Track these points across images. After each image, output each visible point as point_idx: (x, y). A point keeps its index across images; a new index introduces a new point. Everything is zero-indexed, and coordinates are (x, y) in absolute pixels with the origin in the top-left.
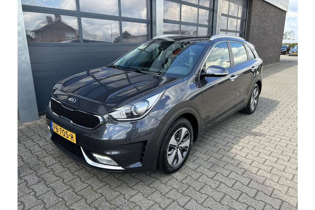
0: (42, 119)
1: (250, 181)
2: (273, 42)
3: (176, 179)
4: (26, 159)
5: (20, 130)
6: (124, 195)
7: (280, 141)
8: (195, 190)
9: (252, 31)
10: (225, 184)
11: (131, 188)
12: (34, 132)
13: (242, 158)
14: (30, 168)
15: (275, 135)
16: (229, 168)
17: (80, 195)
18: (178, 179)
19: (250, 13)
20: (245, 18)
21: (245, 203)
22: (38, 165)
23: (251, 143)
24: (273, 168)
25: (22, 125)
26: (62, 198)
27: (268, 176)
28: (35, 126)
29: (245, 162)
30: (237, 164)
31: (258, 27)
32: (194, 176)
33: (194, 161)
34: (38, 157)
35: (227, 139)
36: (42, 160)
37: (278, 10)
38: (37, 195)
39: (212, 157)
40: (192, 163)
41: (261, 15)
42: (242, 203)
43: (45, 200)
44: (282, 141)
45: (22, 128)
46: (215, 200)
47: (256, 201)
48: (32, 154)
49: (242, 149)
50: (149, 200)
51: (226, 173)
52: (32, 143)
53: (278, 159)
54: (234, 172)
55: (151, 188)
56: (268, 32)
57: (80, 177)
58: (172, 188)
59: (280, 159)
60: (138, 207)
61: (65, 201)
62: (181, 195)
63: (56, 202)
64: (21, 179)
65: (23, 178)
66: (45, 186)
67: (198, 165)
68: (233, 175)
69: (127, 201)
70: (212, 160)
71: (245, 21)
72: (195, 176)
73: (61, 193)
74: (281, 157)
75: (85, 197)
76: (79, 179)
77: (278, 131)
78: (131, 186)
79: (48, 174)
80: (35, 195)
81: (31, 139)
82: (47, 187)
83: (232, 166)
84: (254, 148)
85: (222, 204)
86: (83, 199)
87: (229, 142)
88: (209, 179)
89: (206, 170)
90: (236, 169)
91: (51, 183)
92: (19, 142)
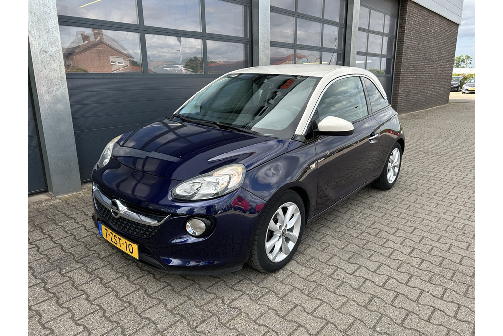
0: (85, 189)
1: (410, 278)
2: (439, 71)
3: (298, 275)
4: (69, 247)
5: (53, 206)
6: (222, 299)
7: (453, 220)
8: (327, 290)
9: (406, 55)
10: (373, 282)
11: (232, 288)
12: (75, 208)
13: (395, 244)
14: (75, 261)
15: (445, 212)
16: (378, 260)
17: (155, 298)
18: (301, 275)
19: (402, 27)
20: (395, 35)
21: (403, 308)
22: (88, 256)
23: (409, 224)
24: (444, 259)
25: (56, 198)
26: (129, 303)
27: (437, 270)
28: (76, 199)
29: (401, 250)
30: (389, 254)
31: (415, 48)
32: (325, 271)
33: (324, 250)
34: (86, 244)
35: (372, 218)
36: (92, 249)
37: (446, 23)
38: (91, 298)
39: (350, 243)
40: (320, 252)
41: (419, 30)
42: (400, 308)
43: (103, 306)
44: (457, 220)
45: (56, 203)
46: (358, 304)
47: (420, 305)
48: (77, 240)
49: (396, 232)
50: (260, 304)
51: (373, 266)
52: (74, 224)
53: (451, 246)
54: (386, 264)
55: (262, 288)
56: (430, 56)
57: (152, 274)
58: (292, 288)
59: (453, 246)
60: (243, 315)
61: (134, 306)
62: (307, 298)
63: (121, 309)
64: (64, 276)
65: (67, 275)
66: (101, 287)
67: (331, 255)
68: (383, 270)
69: (227, 306)
70: (352, 247)
71: (394, 40)
72: (327, 271)
73: (126, 295)
74: (455, 243)
75: (164, 301)
76: (152, 276)
77: (450, 206)
78: (231, 286)
79: (105, 270)
80: (87, 299)
81: (73, 218)
82: (105, 287)
83: (381, 257)
84: (413, 230)
85: (369, 310)
86: (161, 304)
87: (375, 222)
88: (348, 275)
89: (343, 263)
90: (388, 261)
91: (110, 282)
92: (54, 223)
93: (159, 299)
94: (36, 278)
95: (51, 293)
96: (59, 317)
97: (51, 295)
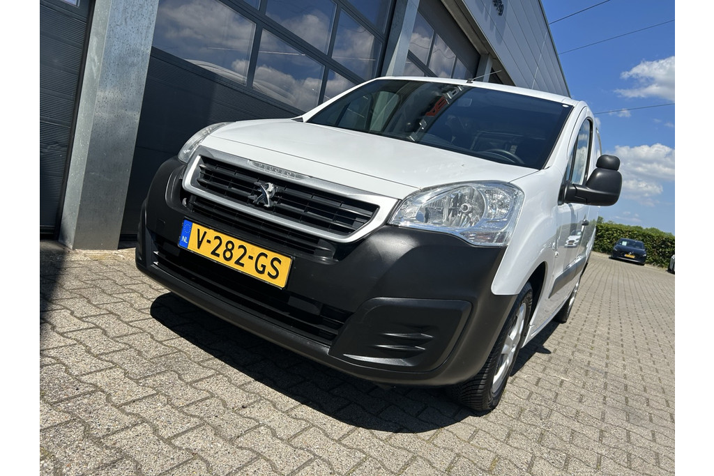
3: (584, 434)
4: (164, 338)
5: (79, 264)
12: (126, 275)
25: (77, 253)
26: (362, 451)
28: (116, 262)
32: (615, 433)
38: (281, 433)
43: (318, 453)
45: (82, 261)
57: (357, 404)
63: (355, 460)
64: (196, 388)
65: (199, 385)
66: (282, 415)
75: (421, 454)
80: (275, 436)
81: (134, 291)
82: (290, 416)
91: (292, 409)
92: (103, 291)
93: (410, 452)
94: (138, 383)
95: (191, 416)
96: (246, 465)
97: (195, 419)
